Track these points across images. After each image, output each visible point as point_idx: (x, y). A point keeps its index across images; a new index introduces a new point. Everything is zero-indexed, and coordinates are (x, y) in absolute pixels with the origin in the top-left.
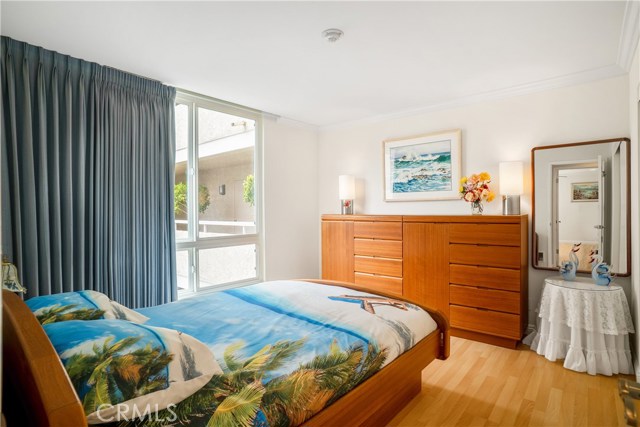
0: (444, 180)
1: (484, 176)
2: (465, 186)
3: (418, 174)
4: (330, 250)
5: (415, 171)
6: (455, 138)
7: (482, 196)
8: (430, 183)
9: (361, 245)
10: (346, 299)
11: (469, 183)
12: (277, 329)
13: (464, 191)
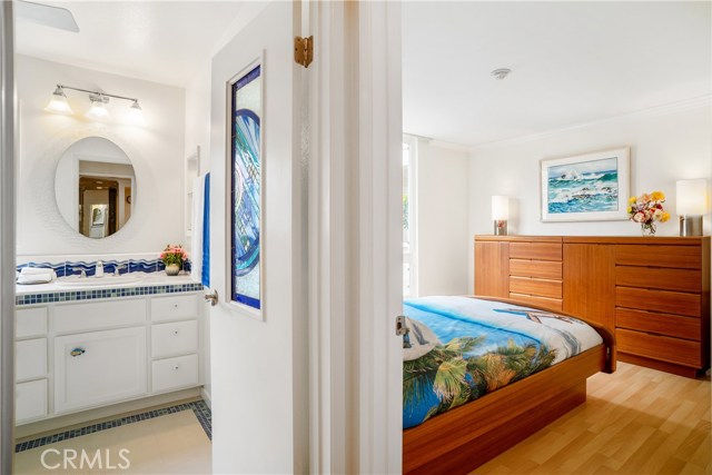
0: (609, 200)
1: (657, 196)
2: (634, 205)
3: (579, 194)
4: (484, 270)
5: (578, 191)
6: (622, 155)
7: (654, 216)
8: (593, 202)
9: (516, 265)
10: (510, 311)
11: (638, 203)
12: (457, 329)
13: (633, 211)
